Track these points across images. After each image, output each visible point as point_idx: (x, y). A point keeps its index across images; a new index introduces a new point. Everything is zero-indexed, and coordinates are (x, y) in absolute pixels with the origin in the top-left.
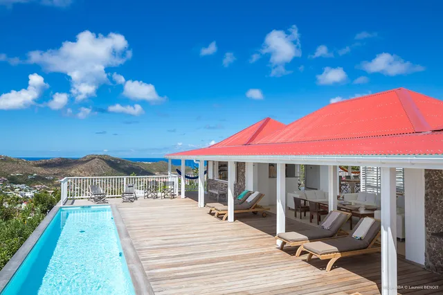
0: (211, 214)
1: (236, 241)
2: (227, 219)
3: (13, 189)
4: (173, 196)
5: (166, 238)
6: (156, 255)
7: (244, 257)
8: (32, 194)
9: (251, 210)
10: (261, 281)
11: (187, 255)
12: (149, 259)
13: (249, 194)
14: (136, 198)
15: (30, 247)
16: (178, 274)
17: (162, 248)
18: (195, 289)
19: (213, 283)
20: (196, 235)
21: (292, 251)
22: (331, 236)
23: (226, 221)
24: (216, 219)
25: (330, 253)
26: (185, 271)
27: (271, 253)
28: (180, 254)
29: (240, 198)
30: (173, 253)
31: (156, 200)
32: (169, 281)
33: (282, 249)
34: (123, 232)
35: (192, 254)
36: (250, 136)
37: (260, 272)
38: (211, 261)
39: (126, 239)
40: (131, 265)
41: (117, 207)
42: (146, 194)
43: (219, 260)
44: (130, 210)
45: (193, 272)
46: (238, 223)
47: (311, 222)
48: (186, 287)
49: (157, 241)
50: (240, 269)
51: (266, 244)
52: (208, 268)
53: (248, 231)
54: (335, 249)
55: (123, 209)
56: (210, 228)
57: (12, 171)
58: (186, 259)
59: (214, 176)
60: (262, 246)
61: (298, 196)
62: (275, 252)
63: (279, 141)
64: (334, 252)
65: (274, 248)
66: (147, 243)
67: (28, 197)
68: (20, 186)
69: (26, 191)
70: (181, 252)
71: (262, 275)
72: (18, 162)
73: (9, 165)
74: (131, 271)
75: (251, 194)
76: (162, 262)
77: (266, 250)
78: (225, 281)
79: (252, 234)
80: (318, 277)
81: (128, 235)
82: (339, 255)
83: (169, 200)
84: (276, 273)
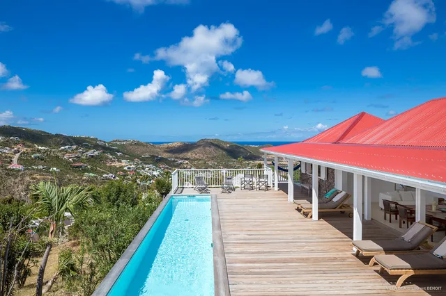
0: (299, 210)
1: (314, 242)
2: (311, 217)
3: (144, 169)
4: (267, 188)
5: (250, 233)
6: (238, 250)
7: (317, 260)
8: (158, 173)
9: (338, 210)
10: (325, 287)
11: (264, 252)
12: (231, 253)
13: (337, 192)
14: (234, 189)
15: (146, 232)
16: (252, 270)
17: (245, 243)
18: (262, 286)
19: (280, 283)
20: (278, 232)
21: (366, 260)
22: (411, 249)
23: (310, 220)
24: (302, 216)
25: (402, 269)
26: (260, 268)
27: (343, 259)
28: (260, 250)
29: (327, 197)
30: (253, 249)
31: (252, 192)
32: (244, 276)
33: (357, 255)
34: (216, 223)
35: (270, 252)
36: (341, 133)
37: (326, 278)
38: (285, 261)
39: (217, 232)
40: (216, 257)
41: (216, 198)
42: (243, 186)
43: (292, 261)
44: (227, 201)
45: (265, 270)
46: (323, 222)
47: (400, 227)
48: (256, 284)
49: (242, 235)
50: (308, 272)
51: (343, 248)
52: (280, 267)
53: (329, 231)
54: (408, 265)
55: (221, 200)
56: (292, 226)
57: (143, 153)
58: (262, 257)
59: (306, 170)
60: (338, 251)
61: (389, 198)
62: (349, 258)
63: (367, 142)
64: (406, 269)
65: (349, 254)
66: (233, 237)
67: (155, 176)
68: (149, 166)
69: (153, 170)
70: (260, 249)
71: (327, 282)
72: (147, 146)
73: (141, 149)
74: (215, 263)
75: (338, 193)
76: (243, 257)
77: (341, 255)
78: (291, 282)
79: (332, 236)
80: (385, 291)
81: (219, 227)
82: (412, 273)
83: (263, 192)
84: (343, 281)
